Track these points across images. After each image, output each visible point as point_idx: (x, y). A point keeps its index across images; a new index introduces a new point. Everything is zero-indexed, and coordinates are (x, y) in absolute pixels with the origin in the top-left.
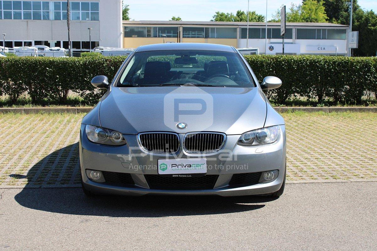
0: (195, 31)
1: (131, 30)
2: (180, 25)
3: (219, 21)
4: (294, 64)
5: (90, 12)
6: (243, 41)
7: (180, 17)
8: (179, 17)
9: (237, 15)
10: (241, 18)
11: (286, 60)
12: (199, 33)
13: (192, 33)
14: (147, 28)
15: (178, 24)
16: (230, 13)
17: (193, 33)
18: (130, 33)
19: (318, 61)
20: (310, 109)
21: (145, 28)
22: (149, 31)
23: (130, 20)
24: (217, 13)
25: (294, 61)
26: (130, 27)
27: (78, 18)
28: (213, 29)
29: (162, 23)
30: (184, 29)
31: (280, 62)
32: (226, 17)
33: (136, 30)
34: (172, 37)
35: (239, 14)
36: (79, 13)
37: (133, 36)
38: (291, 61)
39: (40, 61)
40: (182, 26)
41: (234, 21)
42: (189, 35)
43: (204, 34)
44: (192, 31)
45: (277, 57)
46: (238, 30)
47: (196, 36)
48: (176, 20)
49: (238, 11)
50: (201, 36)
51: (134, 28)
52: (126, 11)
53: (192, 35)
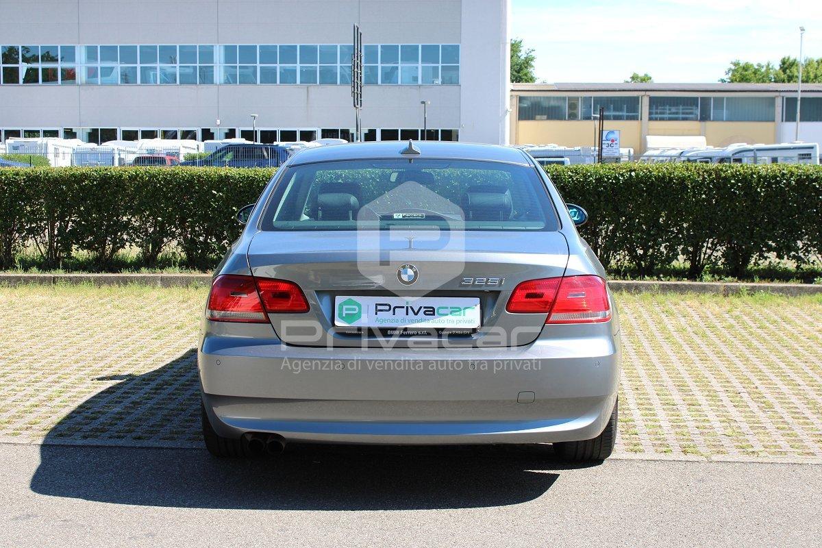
0: (677, 106)
1: (532, 104)
2: (643, 93)
3: (740, 81)
4: (758, 185)
5: (440, 65)
6: (790, 127)
7: (650, 75)
8: (646, 75)
9: (781, 68)
10: (791, 74)
11: (740, 174)
12: (687, 109)
13: (670, 110)
14: (570, 98)
15: (640, 91)
16: (764, 63)
17: (673, 110)
18: (530, 110)
19: (817, 178)
20: (794, 287)
21: (564, 98)
22: (573, 106)
23: (537, 82)
24: (735, 64)
25: (760, 177)
26: (530, 97)
27: (416, 79)
28: (719, 101)
29: (603, 88)
30: (653, 101)
31: (726, 179)
32: (755, 73)
33: (545, 104)
34: (623, 119)
35: (786, 66)
36: (417, 68)
37: (538, 117)
38: (752, 177)
39: (200, 176)
40: (648, 93)
41: (775, 82)
42: (663, 113)
43: (698, 112)
44: (670, 106)
45: (720, 168)
46: (779, 102)
47: (681, 116)
48: (639, 80)
49: (784, 59)
50: (691, 116)
51: (539, 99)
52: (527, 63)
53: (670, 114)
